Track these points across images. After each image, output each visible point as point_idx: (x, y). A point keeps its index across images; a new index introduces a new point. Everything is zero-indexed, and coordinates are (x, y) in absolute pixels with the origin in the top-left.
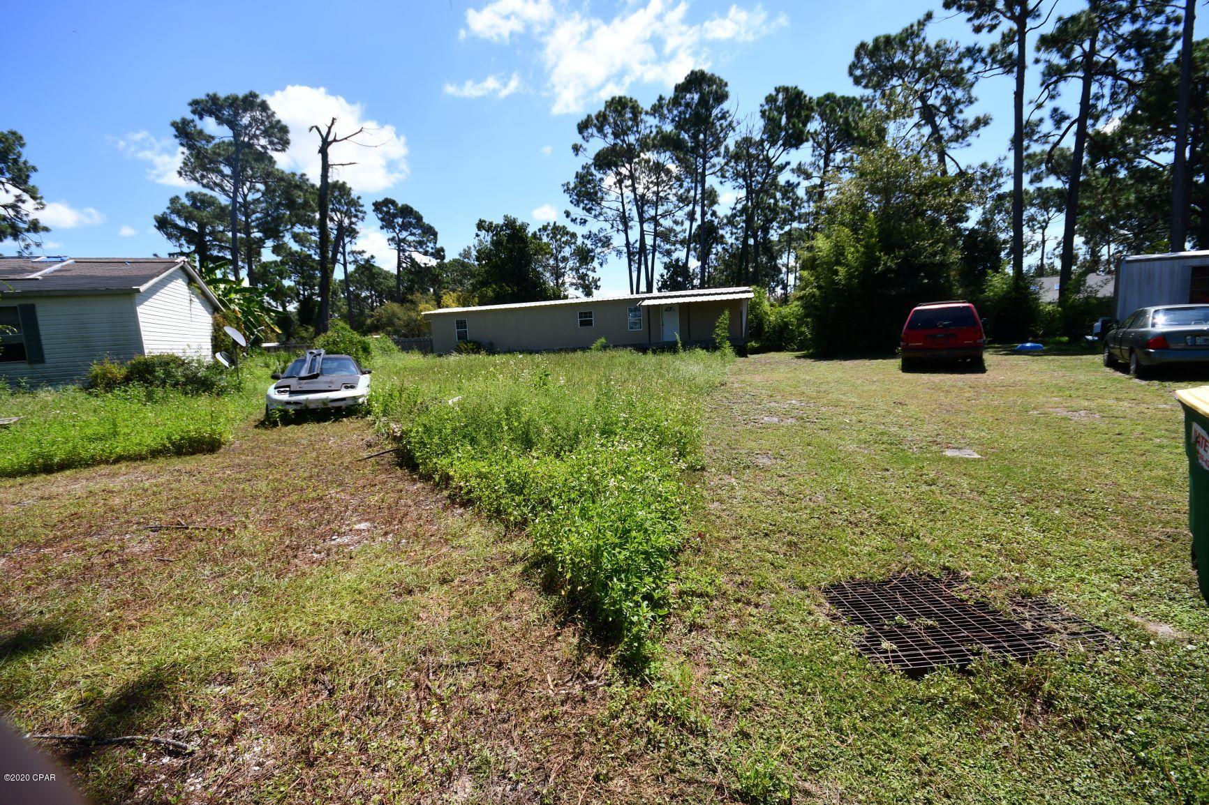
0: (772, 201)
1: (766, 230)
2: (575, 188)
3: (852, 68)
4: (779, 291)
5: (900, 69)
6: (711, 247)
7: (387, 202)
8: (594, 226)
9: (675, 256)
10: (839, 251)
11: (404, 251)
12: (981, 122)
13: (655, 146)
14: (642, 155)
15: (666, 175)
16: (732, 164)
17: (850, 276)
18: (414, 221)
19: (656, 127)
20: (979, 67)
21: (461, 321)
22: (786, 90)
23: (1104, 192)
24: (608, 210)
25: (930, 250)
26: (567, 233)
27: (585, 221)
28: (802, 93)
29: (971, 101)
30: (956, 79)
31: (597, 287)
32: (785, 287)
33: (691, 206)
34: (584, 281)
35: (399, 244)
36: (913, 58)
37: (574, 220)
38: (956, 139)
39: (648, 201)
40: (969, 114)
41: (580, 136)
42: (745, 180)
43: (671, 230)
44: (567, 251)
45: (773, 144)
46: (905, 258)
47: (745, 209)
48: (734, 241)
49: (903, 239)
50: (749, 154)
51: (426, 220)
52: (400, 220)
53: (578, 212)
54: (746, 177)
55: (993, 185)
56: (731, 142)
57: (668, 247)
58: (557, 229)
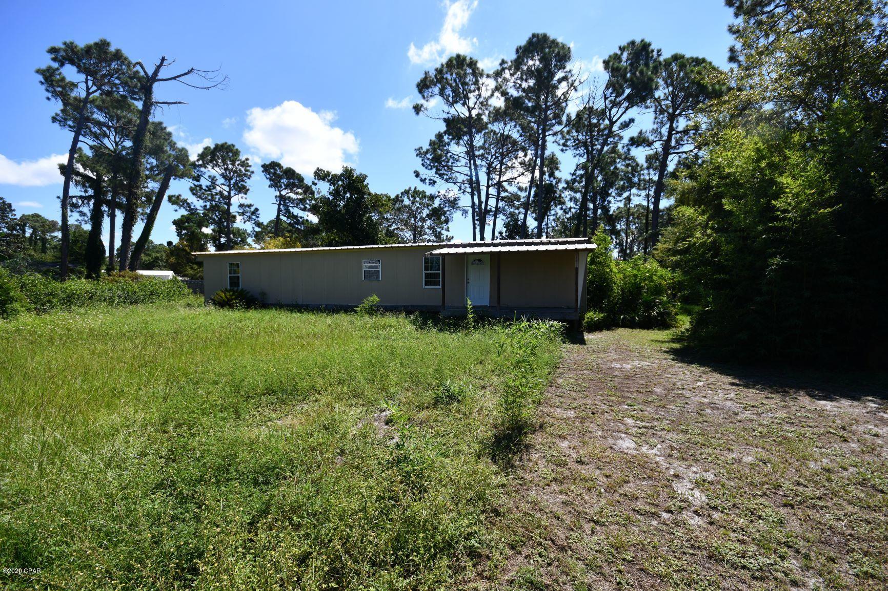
2: (427, 152)
6: (550, 209)
7: (274, 164)
16: (574, 132)
18: (297, 182)
27: (435, 182)
41: (420, 95)
43: (515, 196)
47: (584, 175)
52: (286, 181)
53: (427, 173)
54: (587, 145)
58: (416, 193)
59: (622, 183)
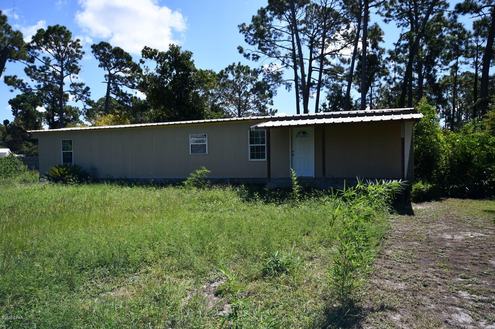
1: (430, 65)
2: (250, 28)
7: (103, 45)
18: (125, 61)
27: (258, 57)
37: (247, 56)
42: (411, 18)
47: (408, 45)
48: (397, 75)
52: (114, 60)
53: (251, 49)
58: (240, 68)
59: (448, 51)
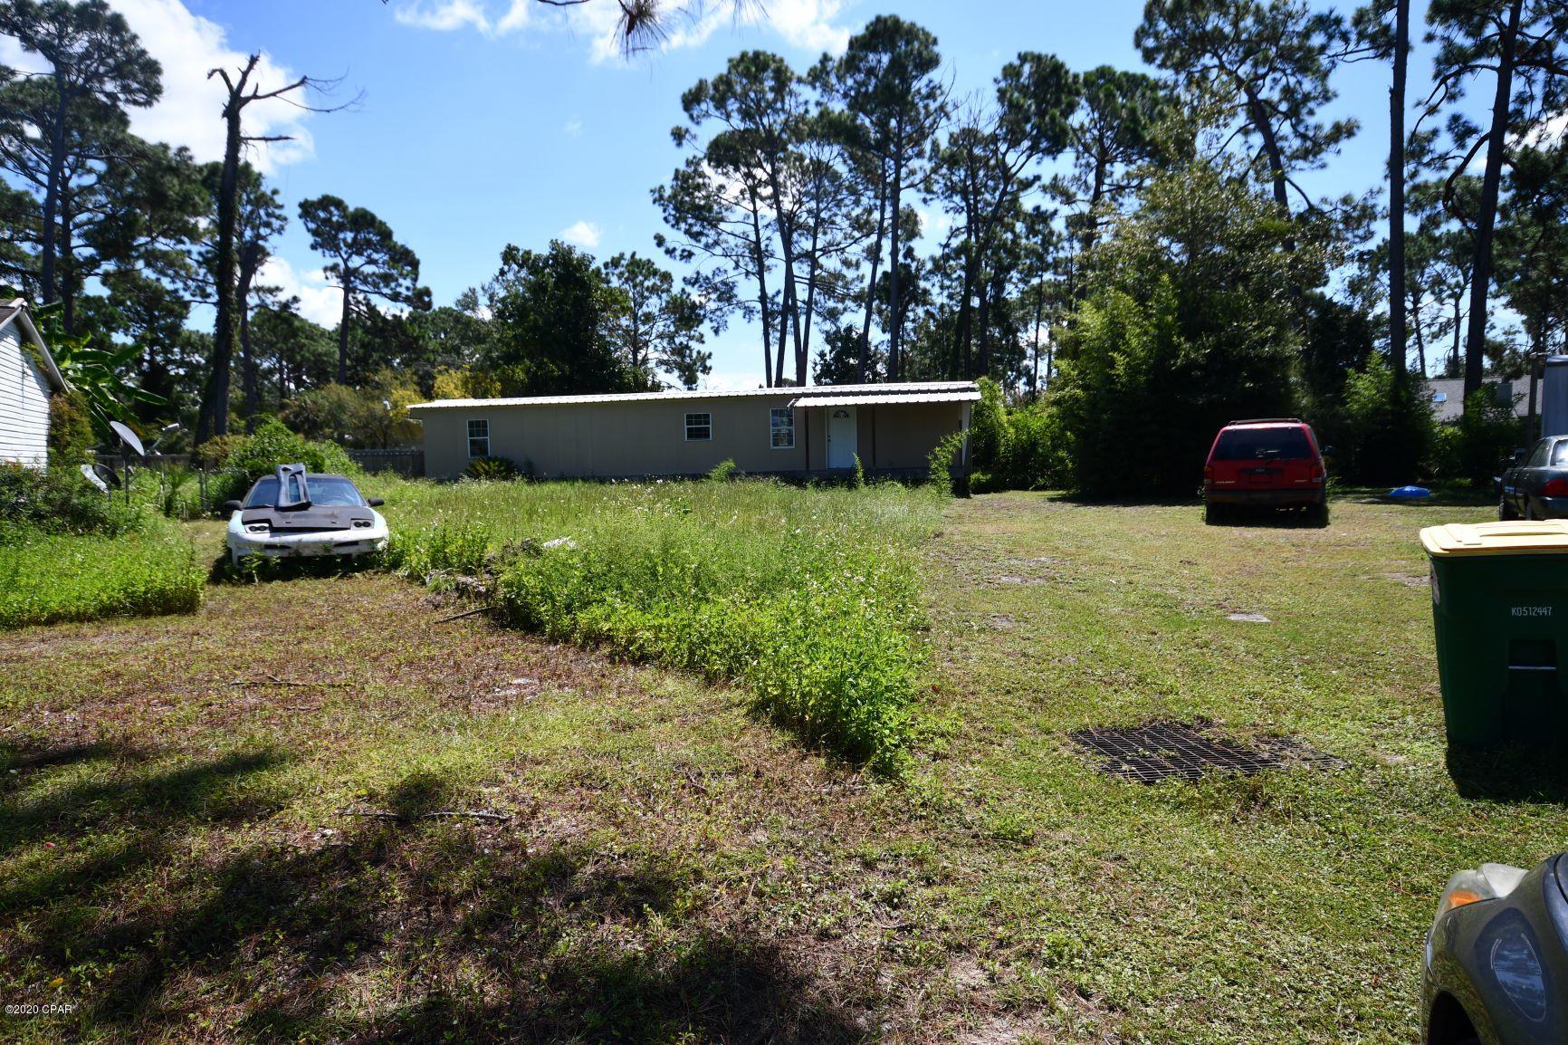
0: (1009, 236)
1: (999, 285)
2: (674, 196)
3: (1140, 36)
4: (1021, 387)
5: (1214, 41)
6: (906, 310)
7: (327, 202)
8: (705, 263)
9: (845, 320)
10: (1115, 331)
11: (354, 290)
12: (1343, 131)
13: (812, 134)
14: (790, 147)
15: (832, 183)
16: (944, 171)
17: (1133, 370)
18: (375, 238)
19: (818, 104)
20: (1337, 46)
21: (478, 423)
22: (1037, 59)
23: (1535, 248)
24: (731, 238)
25: (1255, 336)
26: (655, 273)
27: (690, 254)
28: (1062, 66)
29: (1327, 97)
30: (1304, 61)
31: (706, 370)
32: (1031, 381)
33: (874, 238)
34: (683, 357)
35: (348, 278)
36: (1235, 24)
38: (1304, 154)
39: (800, 226)
40: (1324, 117)
41: (685, 115)
42: (965, 199)
43: (838, 276)
44: (653, 304)
45: (1013, 144)
46: (1217, 348)
47: (963, 249)
48: (946, 301)
49: (1215, 316)
50: (972, 157)
51: (399, 238)
52: (349, 236)
53: (677, 238)
54: (967, 192)
55: (1361, 232)
56: (942, 137)
57: (831, 304)
58: (637, 266)
